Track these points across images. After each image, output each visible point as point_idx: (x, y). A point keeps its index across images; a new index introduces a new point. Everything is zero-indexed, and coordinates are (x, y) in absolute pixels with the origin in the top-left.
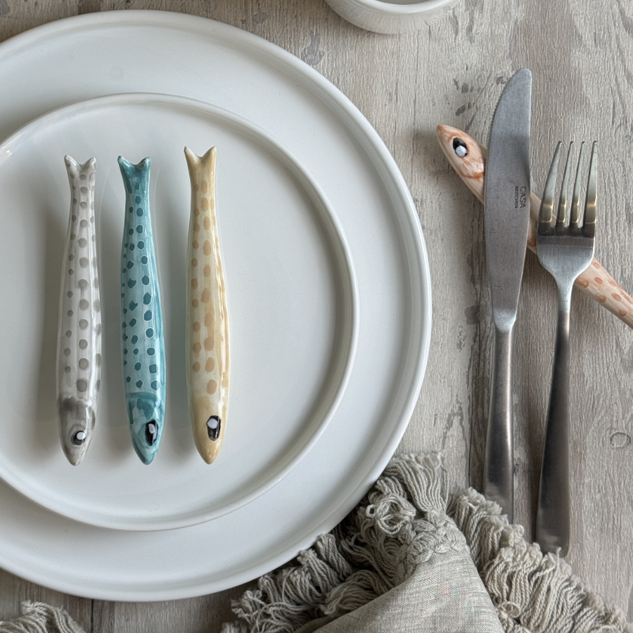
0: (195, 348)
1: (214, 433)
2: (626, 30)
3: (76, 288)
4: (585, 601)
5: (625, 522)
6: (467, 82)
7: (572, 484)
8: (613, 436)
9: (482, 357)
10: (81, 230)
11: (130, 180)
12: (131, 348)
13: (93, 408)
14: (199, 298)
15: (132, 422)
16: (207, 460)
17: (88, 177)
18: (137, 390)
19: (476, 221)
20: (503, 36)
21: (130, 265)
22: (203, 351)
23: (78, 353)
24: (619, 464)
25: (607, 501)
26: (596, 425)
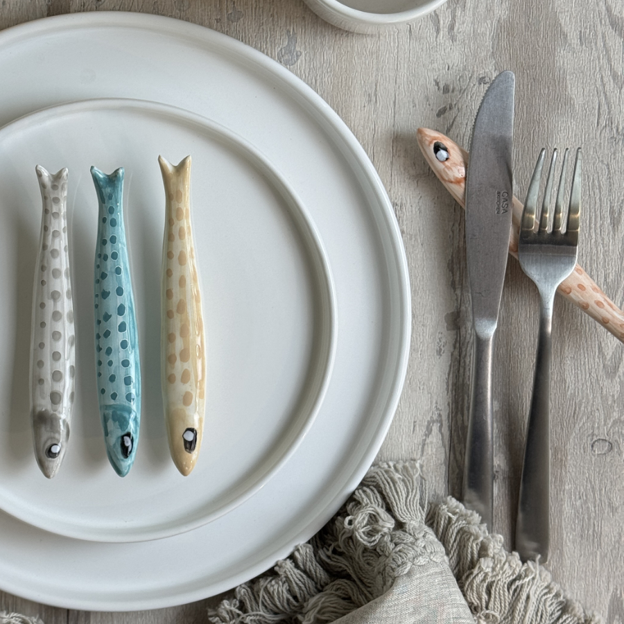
0: (171, 359)
1: (190, 446)
2: (613, 28)
3: (49, 299)
4: (565, 608)
5: (606, 528)
6: (448, 83)
7: (552, 490)
8: (594, 443)
9: (462, 364)
10: (53, 240)
11: (103, 190)
12: (105, 359)
13: (67, 420)
14: (174, 309)
15: (107, 434)
16: (183, 472)
17: (60, 188)
18: (112, 402)
19: (457, 225)
20: (486, 34)
21: (104, 276)
22: (178, 363)
23: (52, 365)
24: (600, 471)
25: (588, 508)
26: (577, 431)
